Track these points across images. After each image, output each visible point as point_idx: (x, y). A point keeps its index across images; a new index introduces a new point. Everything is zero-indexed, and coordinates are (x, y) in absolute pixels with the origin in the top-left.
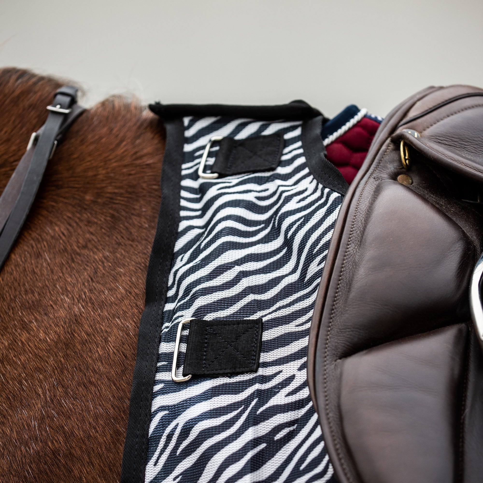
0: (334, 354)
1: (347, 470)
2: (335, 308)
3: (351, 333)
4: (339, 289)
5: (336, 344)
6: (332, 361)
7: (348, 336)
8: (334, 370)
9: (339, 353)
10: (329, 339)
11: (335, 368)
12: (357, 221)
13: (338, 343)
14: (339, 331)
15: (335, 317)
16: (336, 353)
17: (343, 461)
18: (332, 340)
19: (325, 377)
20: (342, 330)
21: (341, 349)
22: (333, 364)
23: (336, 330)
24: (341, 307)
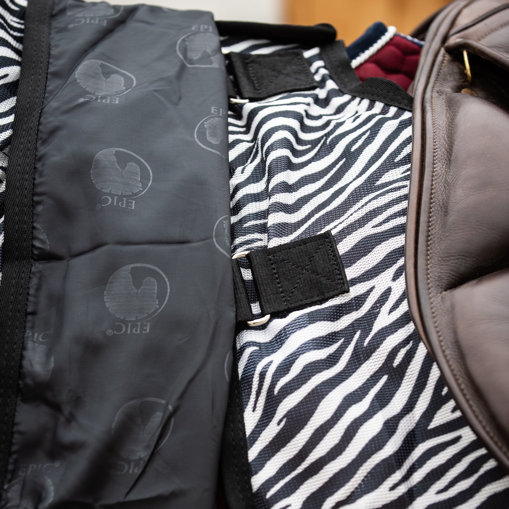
0: (438, 285)
1: (478, 412)
2: (432, 235)
3: (456, 261)
4: (433, 213)
5: (440, 274)
6: (437, 293)
7: (453, 265)
8: (441, 303)
9: (444, 284)
10: (430, 268)
11: (442, 300)
12: (438, 138)
13: (441, 273)
14: (440, 259)
15: (433, 245)
16: (440, 284)
17: (471, 402)
18: (434, 269)
19: (433, 310)
20: (445, 259)
21: (447, 280)
22: (439, 296)
23: (436, 258)
24: (438, 233)
